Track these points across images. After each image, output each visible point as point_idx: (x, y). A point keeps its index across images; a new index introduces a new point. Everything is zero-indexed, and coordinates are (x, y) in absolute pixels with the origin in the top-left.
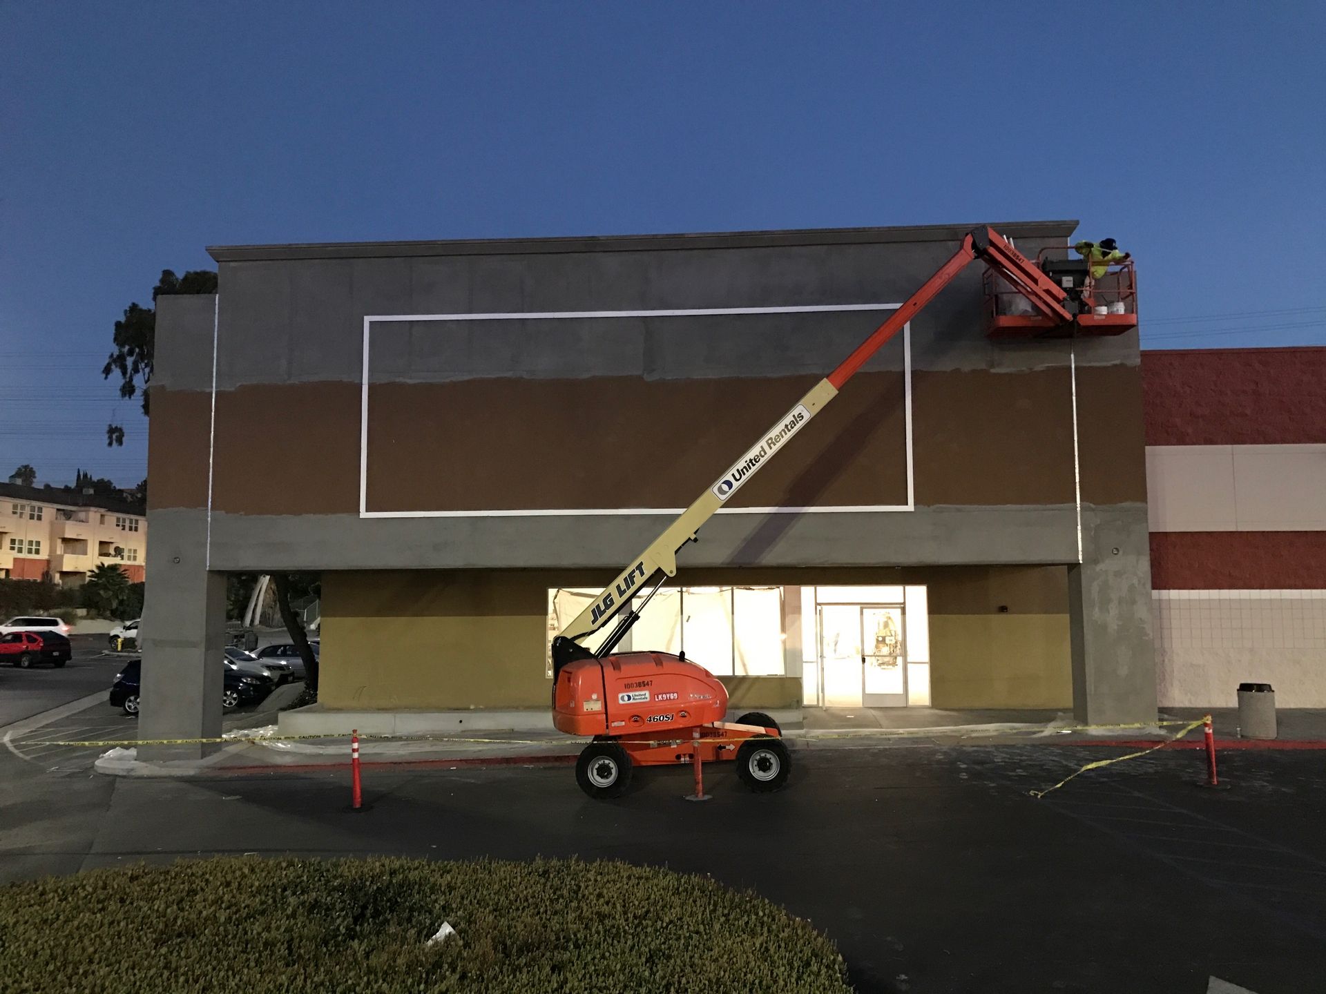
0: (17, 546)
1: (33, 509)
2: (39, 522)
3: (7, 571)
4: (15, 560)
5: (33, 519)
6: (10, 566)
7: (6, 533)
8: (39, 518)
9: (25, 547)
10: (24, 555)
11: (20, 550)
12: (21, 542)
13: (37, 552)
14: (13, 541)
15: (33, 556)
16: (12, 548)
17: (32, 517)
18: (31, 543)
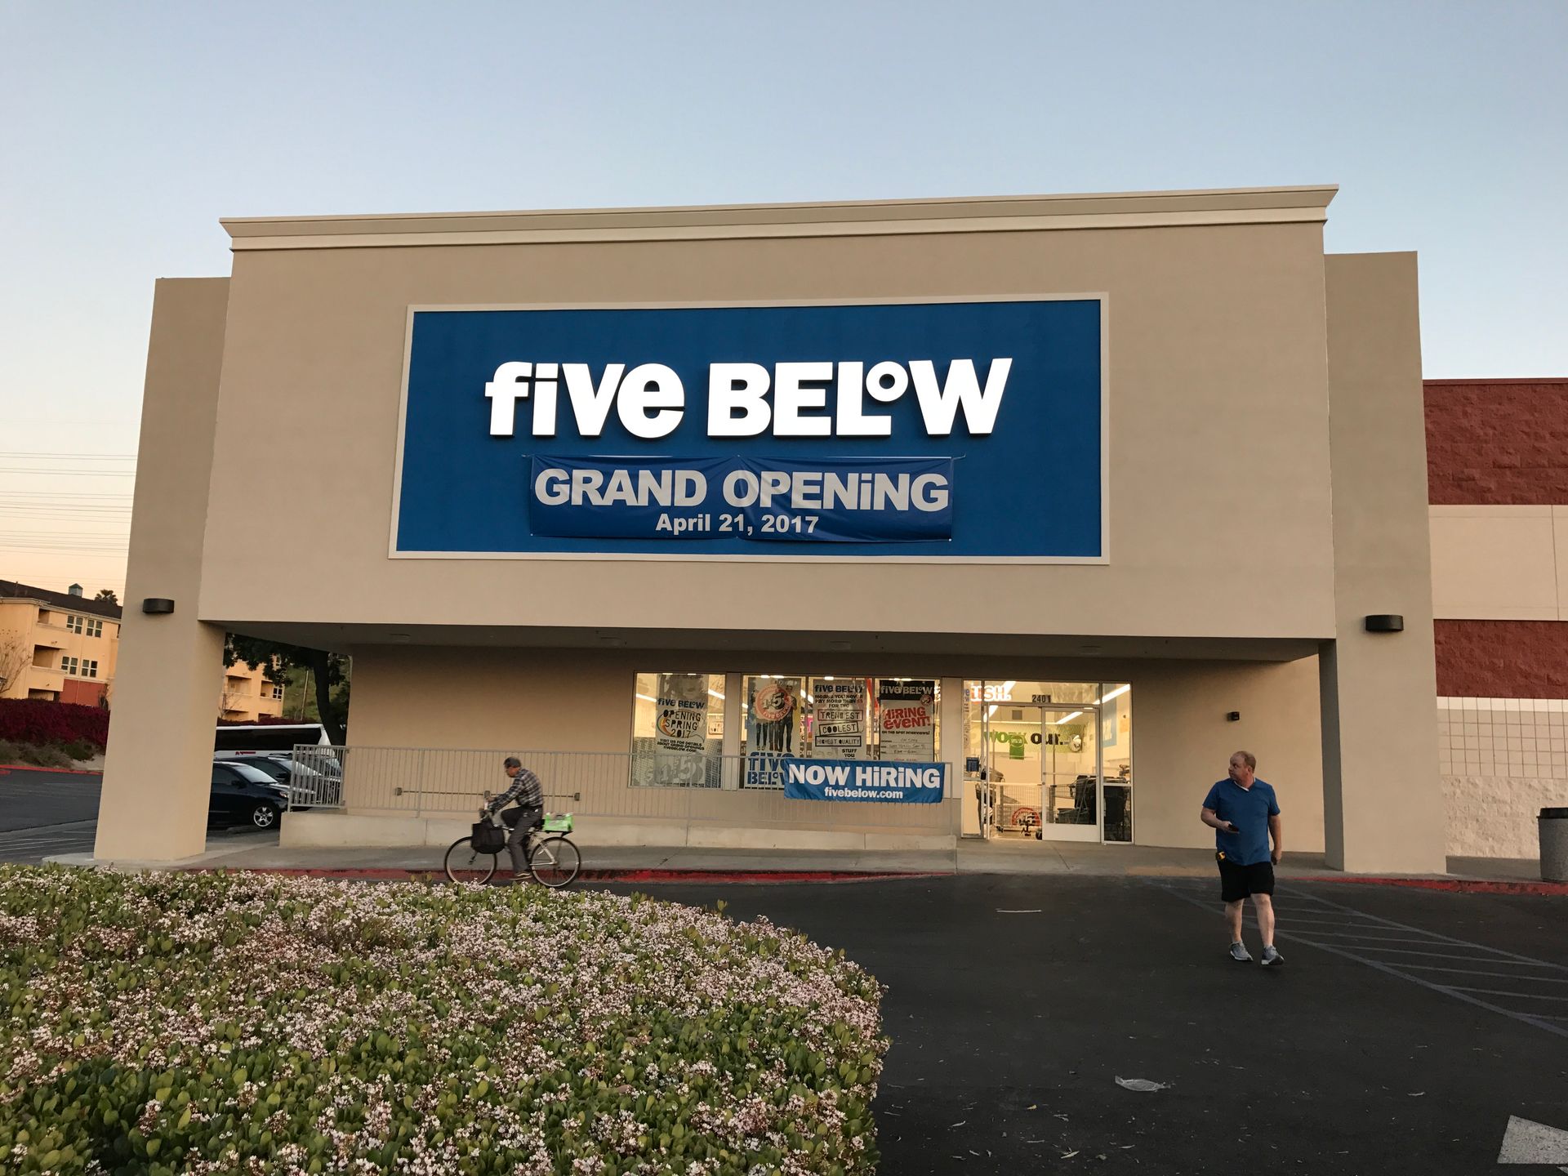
0: (69, 665)
1: (91, 622)
2: (98, 638)
3: (56, 693)
4: (66, 681)
5: (91, 635)
6: (60, 689)
7: (58, 649)
8: (98, 634)
9: (80, 667)
10: (78, 676)
11: (73, 671)
12: (75, 661)
13: (93, 674)
14: (65, 660)
15: (88, 678)
16: (65, 668)
17: (89, 632)
18: (86, 662)
